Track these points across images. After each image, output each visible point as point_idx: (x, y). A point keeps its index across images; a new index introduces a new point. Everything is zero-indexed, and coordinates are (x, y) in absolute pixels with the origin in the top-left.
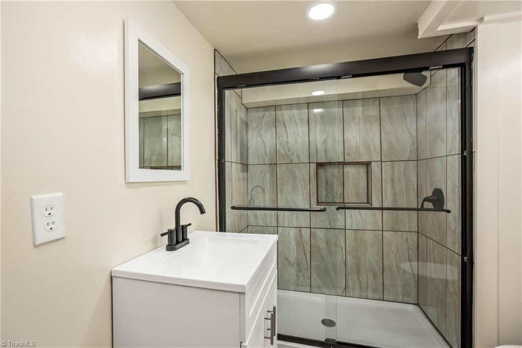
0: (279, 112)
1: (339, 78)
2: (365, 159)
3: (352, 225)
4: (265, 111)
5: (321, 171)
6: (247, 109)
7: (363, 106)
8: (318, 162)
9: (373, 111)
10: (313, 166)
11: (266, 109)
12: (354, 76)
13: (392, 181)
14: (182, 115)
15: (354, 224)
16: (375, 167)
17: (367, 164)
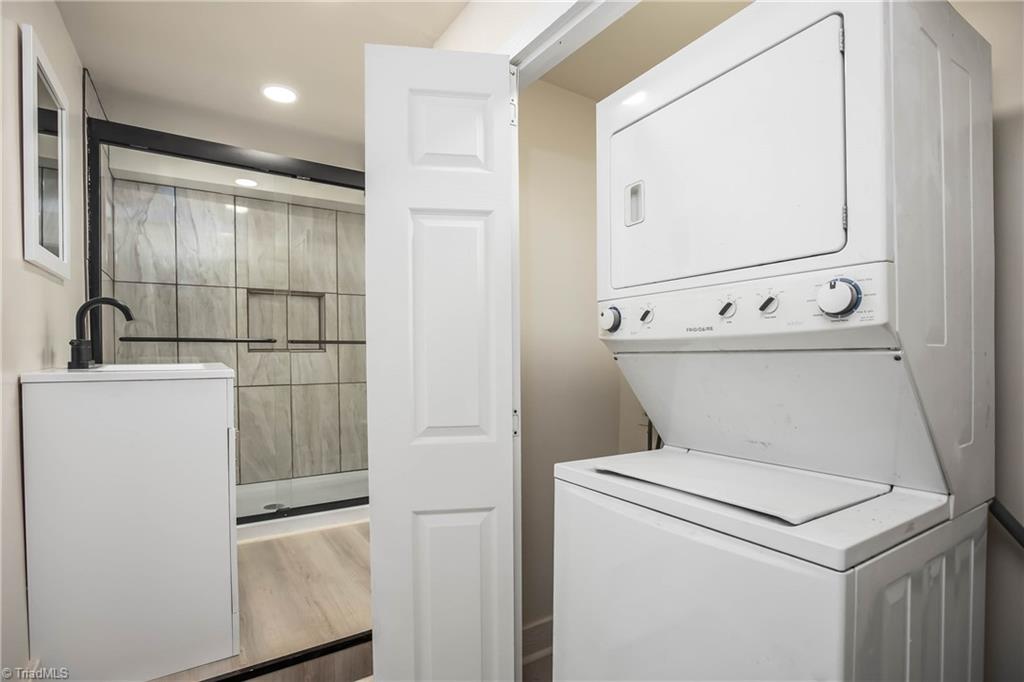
0: (181, 199)
1: (294, 176)
2: (318, 289)
3: (300, 378)
4: (154, 192)
5: (254, 301)
6: (114, 179)
7: (315, 217)
8: (251, 287)
9: (328, 228)
10: (242, 294)
11: (156, 189)
12: (312, 180)
13: (350, 319)
14: (60, 171)
15: (302, 377)
16: (329, 300)
17: (320, 297)
